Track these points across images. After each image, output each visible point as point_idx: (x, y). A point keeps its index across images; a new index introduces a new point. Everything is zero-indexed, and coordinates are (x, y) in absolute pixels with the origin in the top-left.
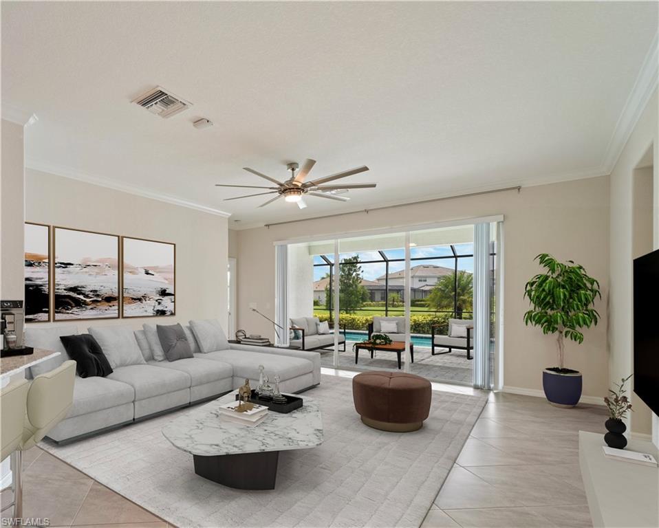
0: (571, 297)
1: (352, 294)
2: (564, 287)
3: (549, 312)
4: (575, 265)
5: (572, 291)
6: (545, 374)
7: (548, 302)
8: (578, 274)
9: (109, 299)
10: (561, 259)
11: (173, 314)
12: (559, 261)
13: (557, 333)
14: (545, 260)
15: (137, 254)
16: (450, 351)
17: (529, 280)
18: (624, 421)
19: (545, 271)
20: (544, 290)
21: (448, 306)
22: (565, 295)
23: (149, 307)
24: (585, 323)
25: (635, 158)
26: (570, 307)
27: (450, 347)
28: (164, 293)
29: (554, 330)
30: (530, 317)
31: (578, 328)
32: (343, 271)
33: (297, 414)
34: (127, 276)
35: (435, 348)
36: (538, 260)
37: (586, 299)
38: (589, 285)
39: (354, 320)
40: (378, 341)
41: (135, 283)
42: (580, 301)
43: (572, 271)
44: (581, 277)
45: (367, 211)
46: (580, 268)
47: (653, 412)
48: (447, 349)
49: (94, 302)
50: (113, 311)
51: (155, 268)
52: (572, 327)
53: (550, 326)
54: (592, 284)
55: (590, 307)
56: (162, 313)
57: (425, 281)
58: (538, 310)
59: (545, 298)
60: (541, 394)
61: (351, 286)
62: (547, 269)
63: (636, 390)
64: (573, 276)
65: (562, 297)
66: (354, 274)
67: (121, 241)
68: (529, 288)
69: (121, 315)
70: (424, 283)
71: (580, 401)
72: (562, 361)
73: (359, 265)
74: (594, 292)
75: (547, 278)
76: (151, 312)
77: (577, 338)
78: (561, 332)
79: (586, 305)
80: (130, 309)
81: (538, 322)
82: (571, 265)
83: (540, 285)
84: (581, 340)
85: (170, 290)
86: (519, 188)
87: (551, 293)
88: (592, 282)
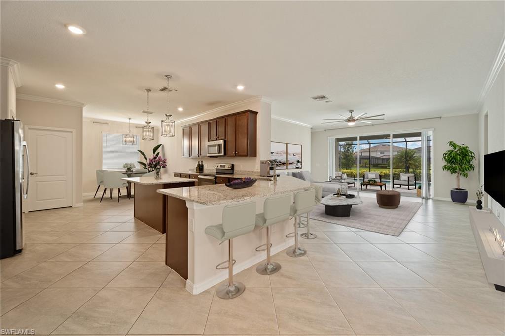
0: (463, 159)
1: (349, 160)
2: (459, 155)
3: (454, 165)
4: (465, 146)
5: (463, 157)
6: (452, 191)
7: (453, 161)
8: (466, 150)
9: (283, 163)
10: (459, 143)
11: (301, 168)
12: (458, 144)
13: (456, 174)
14: (452, 144)
15: (292, 149)
16: (401, 187)
17: (445, 152)
18: (482, 200)
19: (452, 148)
20: (451, 156)
21: (402, 166)
22: (460, 159)
23: (294, 166)
24: (469, 169)
25: (484, 113)
26: (462, 163)
27: (401, 185)
28: (298, 161)
29: (455, 172)
30: (445, 168)
31: (465, 172)
32: (345, 149)
33: (353, 198)
34: (288, 156)
35: (395, 185)
36: (449, 144)
37: (469, 160)
38: (470, 154)
39: (352, 173)
40: (371, 182)
41: (291, 158)
42: (466, 160)
43: (464, 148)
44: (467, 151)
45: (373, 125)
46: (467, 147)
47: (489, 195)
48: (399, 186)
49: (280, 164)
50: (285, 167)
51: (296, 153)
52: (463, 171)
53: (454, 171)
54: (472, 154)
55: (471, 163)
56: (298, 168)
57: (384, 153)
58: (449, 164)
59: (452, 159)
60: (450, 199)
61: (349, 156)
62: (453, 148)
63: (485, 190)
64: (463, 151)
65: (459, 159)
66: (351, 150)
67: (287, 144)
68: (445, 155)
69: (286, 169)
70: (383, 155)
71: (467, 202)
72: (459, 186)
73: (353, 146)
74: (473, 157)
75: (453, 151)
76: (295, 168)
77: (465, 176)
78: (458, 174)
79: (469, 162)
80: (289, 167)
81: (448, 170)
82: (463, 146)
83: (450, 154)
84: (467, 176)
85: (300, 161)
86: (441, 118)
87: (454, 158)
88: (472, 153)
